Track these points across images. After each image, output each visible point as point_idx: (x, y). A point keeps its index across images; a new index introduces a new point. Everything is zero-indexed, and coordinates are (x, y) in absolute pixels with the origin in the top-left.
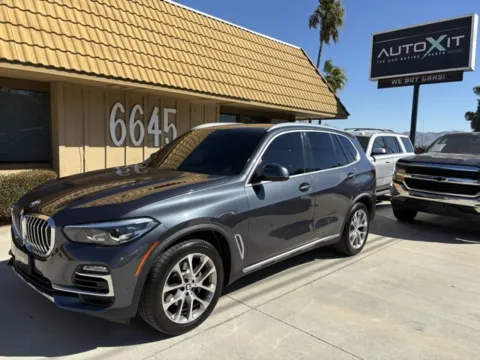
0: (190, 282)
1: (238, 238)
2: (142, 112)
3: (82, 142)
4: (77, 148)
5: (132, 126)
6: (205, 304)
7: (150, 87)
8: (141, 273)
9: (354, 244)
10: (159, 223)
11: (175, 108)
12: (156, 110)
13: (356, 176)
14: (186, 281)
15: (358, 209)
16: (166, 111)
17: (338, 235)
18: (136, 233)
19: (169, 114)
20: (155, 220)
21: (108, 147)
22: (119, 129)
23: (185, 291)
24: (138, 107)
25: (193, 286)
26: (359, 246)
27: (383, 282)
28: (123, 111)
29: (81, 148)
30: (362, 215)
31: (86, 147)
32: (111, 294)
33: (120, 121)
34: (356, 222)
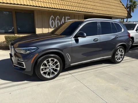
0: (51, 66)
1: (68, 55)
2: (59, 18)
3: (42, 27)
4: (41, 29)
5: (56, 22)
6: (56, 73)
7: (59, 10)
8: (33, 62)
9: (118, 60)
10: (39, 49)
11: (69, 16)
12: (63, 17)
13: (119, 37)
14: (49, 66)
15: (120, 48)
16: (67, 17)
17: (111, 56)
18: (32, 51)
19: (67, 18)
20: (37, 48)
21: (49, 28)
22: (52, 23)
23: (49, 69)
24: (58, 16)
25: (52, 67)
26: (119, 61)
27: (123, 73)
28: (53, 18)
29: (42, 29)
30: (122, 50)
31: (43, 28)
32: (25, 67)
33: (53, 21)
34: (119, 53)
